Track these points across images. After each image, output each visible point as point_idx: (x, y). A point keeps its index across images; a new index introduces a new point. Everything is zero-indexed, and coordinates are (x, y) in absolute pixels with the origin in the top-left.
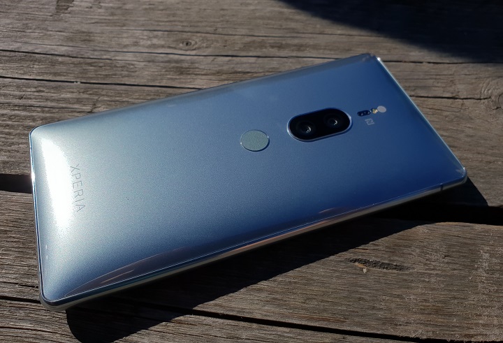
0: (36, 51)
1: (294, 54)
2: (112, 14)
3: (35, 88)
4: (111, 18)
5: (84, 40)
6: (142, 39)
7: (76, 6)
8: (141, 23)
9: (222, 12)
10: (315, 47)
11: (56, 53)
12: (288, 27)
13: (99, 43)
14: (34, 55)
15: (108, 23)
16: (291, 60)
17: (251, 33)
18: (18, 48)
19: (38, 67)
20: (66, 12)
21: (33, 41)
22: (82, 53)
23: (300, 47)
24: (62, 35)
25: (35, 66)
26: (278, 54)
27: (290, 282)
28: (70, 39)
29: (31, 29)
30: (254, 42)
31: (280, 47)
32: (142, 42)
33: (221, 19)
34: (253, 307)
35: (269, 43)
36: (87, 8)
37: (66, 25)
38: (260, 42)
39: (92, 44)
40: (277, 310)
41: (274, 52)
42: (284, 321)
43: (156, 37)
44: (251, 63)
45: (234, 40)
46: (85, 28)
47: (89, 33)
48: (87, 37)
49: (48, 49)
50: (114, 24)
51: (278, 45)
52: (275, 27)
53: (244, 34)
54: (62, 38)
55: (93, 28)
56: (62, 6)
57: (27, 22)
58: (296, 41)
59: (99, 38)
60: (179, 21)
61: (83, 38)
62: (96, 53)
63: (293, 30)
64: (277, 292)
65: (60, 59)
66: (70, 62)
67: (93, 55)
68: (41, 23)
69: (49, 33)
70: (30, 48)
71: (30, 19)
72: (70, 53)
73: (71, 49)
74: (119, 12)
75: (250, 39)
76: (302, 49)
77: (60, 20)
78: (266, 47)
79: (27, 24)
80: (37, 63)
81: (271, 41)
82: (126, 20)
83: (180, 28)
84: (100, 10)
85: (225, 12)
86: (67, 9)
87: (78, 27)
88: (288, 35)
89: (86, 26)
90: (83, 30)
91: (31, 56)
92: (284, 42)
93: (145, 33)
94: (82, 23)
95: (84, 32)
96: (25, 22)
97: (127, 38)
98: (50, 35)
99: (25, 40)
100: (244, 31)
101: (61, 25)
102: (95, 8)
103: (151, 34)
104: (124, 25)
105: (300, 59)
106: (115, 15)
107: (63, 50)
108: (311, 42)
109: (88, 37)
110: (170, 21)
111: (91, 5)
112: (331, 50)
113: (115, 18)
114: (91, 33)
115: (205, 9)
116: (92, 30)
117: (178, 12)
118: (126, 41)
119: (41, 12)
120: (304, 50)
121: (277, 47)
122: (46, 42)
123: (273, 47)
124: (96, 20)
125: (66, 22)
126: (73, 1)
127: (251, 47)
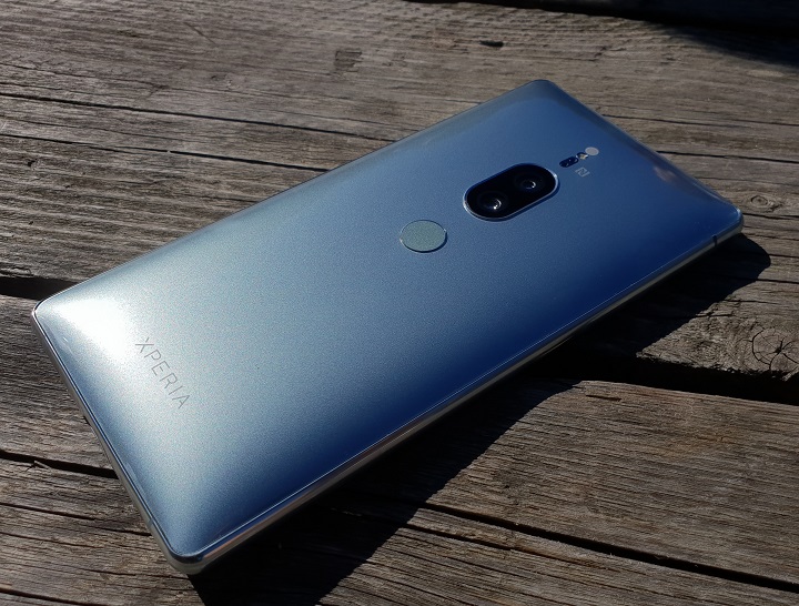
0: (310, 126)
1: (735, 152)
2: (426, 76)
4: (424, 82)
5: (386, 114)
7: (367, 61)
8: (474, 92)
10: (768, 144)
12: (718, 110)
13: (410, 119)
14: (306, 132)
15: (421, 89)
16: (730, 161)
17: (657, 117)
18: (282, 120)
20: (351, 69)
21: (305, 112)
22: (383, 133)
23: (743, 143)
24: (349, 104)
26: (708, 151)
28: (362, 111)
29: (299, 93)
30: (664, 130)
31: (710, 140)
33: (607, 92)
35: (691, 133)
36: (384, 64)
37: (353, 89)
39: (397, 119)
41: (700, 147)
46: (385, 95)
47: (392, 103)
51: (705, 137)
52: (697, 109)
53: (646, 117)
54: (350, 108)
55: (398, 96)
56: (343, 60)
57: (292, 82)
58: (735, 133)
59: (408, 112)
61: (383, 110)
63: (728, 116)
69: (327, 100)
71: (296, 79)
72: (364, 131)
73: (364, 125)
75: (657, 126)
77: (343, 82)
78: (686, 140)
79: (292, 85)
81: (694, 130)
82: (449, 86)
84: (404, 69)
85: (611, 82)
86: (352, 65)
87: (373, 93)
88: (719, 123)
89: (387, 92)
90: (382, 97)
92: (715, 134)
94: (378, 86)
95: (383, 101)
96: (288, 82)
98: (330, 104)
99: (291, 108)
100: (646, 114)
101: (346, 89)
102: (396, 66)
106: (431, 78)
107: (351, 126)
108: (761, 136)
109: (390, 109)
111: (390, 61)
113: (431, 82)
114: (396, 103)
115: (577, 76)
116: (396, 99)
119: (311, 67)
120: (749, 148)
121: (703, 140)
122: (324, 113)
123: (697, 140)
124: (400, 84)
125: (352, 84)
126: (361, 53)
127: (660, 137)
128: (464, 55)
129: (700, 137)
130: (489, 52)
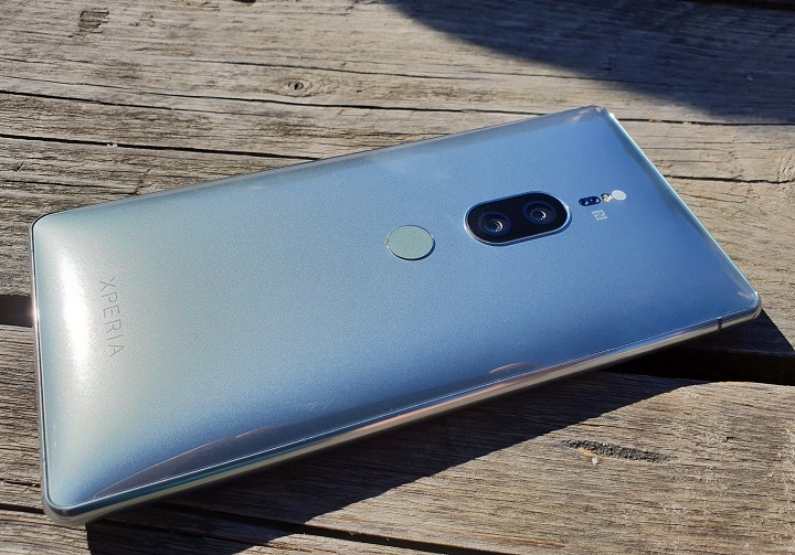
0: (45, 93)
1: (473, 106)
2: (173, 36)
3: (42, 152)
4: (170, 42)
5: (125, 77)
6: (221, 76)
7: (113, 22)
8: (220, 51)
9: (354, 37)
10: (506, 96)
11: (78, 96)
12: (461, 62)
13: (150, 81)
14: (40, 99)
15: (166, 50)
16: (467, 115)
17: (401, 72)
18: (14, 87)
19: (46, 118)
20: (96, 30)
21: (40, 77)
22: (121, 98)
23: (481, 95)
24: (89, 69)
25: (42, 117)
26: (446, 106)
27: (470, 481)
28: (101, 74)
29: (36, 56)
30: (406, 85)
31: (449, 94)
32: (221, 82)
33: (352, 47)
34: (408, 521)
35: (432, 88)
36: (131, 25)
37: (95, 51)
38: (415, 87)
39: (137, 82)
40: (449, 527)
41: (440, 102)
42: (459, 545)
43: (244, 74)
44: (401, 120)
45: (374, 81)
46: (126, 57)
47: (133, 66)
48: (129, 72)
49: (63, 91)
50: (176, 51)
51: (445, 91)
52: (441, 62)
53: (389, 72)
54: (89, 72)
55: (140, 58)
56: (88, 21)
57: (30, 45)
58: (475, 86)
59: (149, 74)
60: (283, 49)
61: (123, 73)
62: (144, 98)
63: (470, 68)
64: (448, 497)
65: (84, 106)
66: (100, 112)
67: (140, 100)
68: (53, 47)
69: (66, 63)
70: (33, 88)
71: (35, 41)
72: (101, 95)
73: (103, 90)
74: (183, 32)
76: (485, 98)
77: (86, 44)
78: (426, 95)
79: (30, 49)
80: (45, 113)
81: (435, 84)
82: (195, 45)
83: (285, 61)
84: (152, 29)
85: (360, 36)
86: (97, 26)
87: (116, 56)
88: (461, 76)
89: (131, 54)
90: (124, 60)
91: (35, 101)
92: (455, 87)
93: (227, 67)
94: (122, 48)
95: (124, 64)
96: (25, 45)
97: (196, 74)
98: (69, 68)
99: (27, 74)
100: (390, 69)
101: (86, 52)
102: (143, 26)
103: (236, 69)
104: (192, 55)
105: (483, 114)
106: (178, 37)
107: (87, 92)
108: (500, 88)
109: (131, 72)
110: (269, 49)
111: (137, 21)
112: (532, 101)
113: (177, 41)
114: (137, 65)
115: (326, 31)
116: (139, 61)
117: (281, 35)
118: (194, 80)
119: (54, 29)
120: (488, 101)
121: (443, 94)
122: (62, 78)
123: (437, 94)
124: (145, 46)
125: (95, 47)
126: (108, 13)
127: (401, 93)
128: (215, 13)
129: (441, 91)
130: (240, 9)
